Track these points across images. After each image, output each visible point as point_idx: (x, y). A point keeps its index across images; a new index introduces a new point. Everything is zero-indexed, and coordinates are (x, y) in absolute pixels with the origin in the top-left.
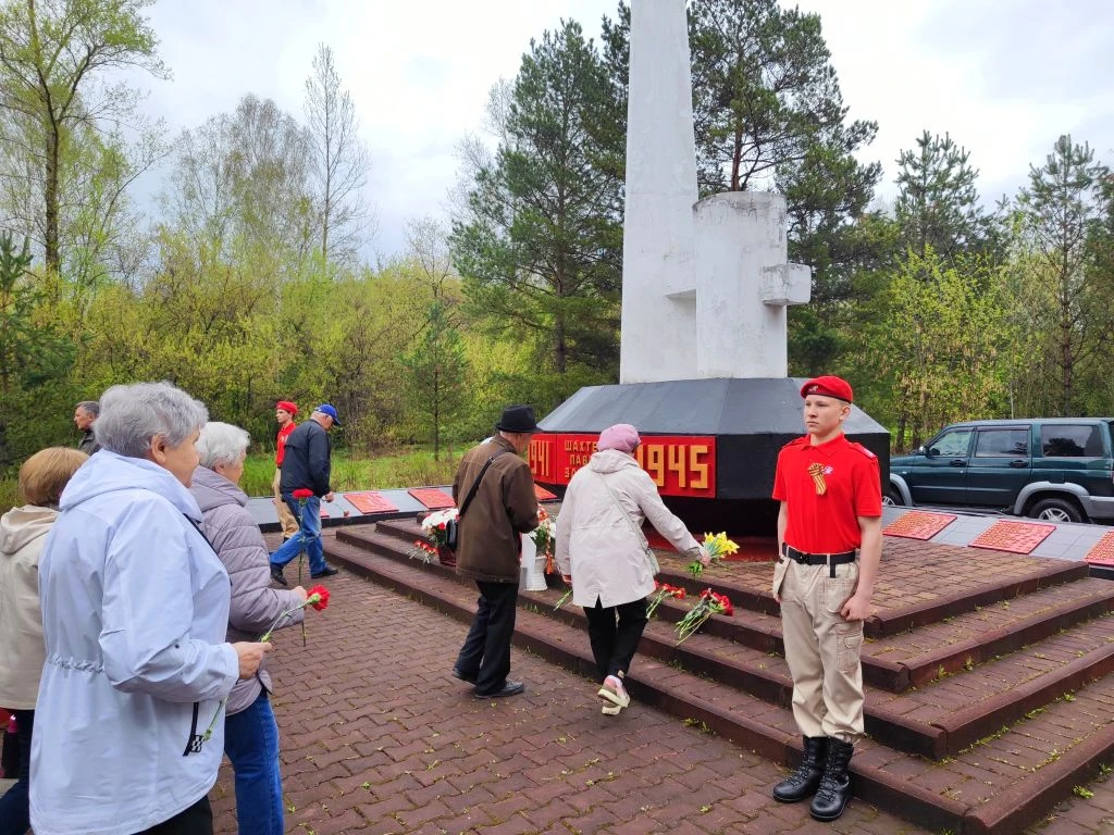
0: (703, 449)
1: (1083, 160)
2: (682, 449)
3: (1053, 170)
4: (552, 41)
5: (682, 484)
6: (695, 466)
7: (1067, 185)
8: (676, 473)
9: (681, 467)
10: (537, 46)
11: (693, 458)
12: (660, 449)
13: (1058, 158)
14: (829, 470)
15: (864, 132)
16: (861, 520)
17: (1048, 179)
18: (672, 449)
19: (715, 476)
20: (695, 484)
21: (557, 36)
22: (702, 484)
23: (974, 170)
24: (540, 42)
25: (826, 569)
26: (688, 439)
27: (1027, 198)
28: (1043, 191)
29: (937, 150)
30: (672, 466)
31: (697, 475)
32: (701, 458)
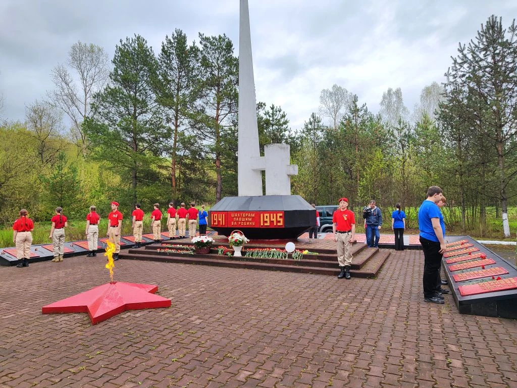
0: (281, 215)
1: (319, 122)
2: (275, 215)
3: (311, 123)
4: (130, 43)
5: (275, 224)
6: (279, 219)
7: (315, 129)
8: (273, 221)
9: (274, 220)
10: (123, 43)
11: (278, 217)
12: (268, 215)
13: (312, 119)
14: (346, 216)
15: (262, 106)
16: (352, 224)
17: (310, 126)
18: (272, 215)
19: (284, 222)
20: (279, 224)
21: (133, 41)
22: (281, 224)
23: (288, 120)
24: (124, 41)
25: (347, 233)
26: (277, 212)
27: (304, 132)
28: (309, 130)
29: (276, 112)
30: (272, 219)
31: (279, 222)
32: (280, 217)
